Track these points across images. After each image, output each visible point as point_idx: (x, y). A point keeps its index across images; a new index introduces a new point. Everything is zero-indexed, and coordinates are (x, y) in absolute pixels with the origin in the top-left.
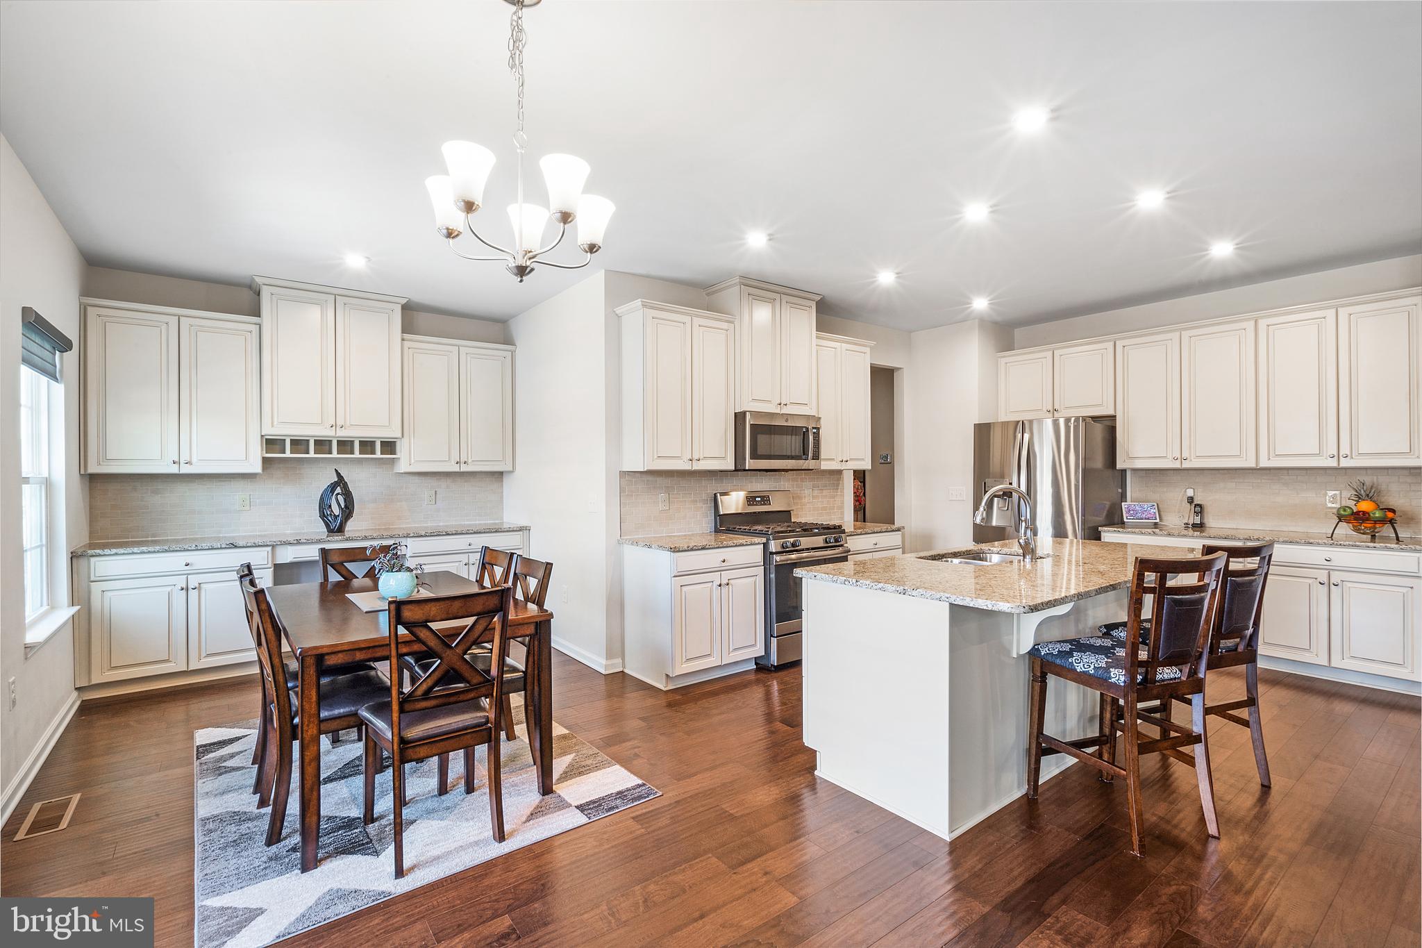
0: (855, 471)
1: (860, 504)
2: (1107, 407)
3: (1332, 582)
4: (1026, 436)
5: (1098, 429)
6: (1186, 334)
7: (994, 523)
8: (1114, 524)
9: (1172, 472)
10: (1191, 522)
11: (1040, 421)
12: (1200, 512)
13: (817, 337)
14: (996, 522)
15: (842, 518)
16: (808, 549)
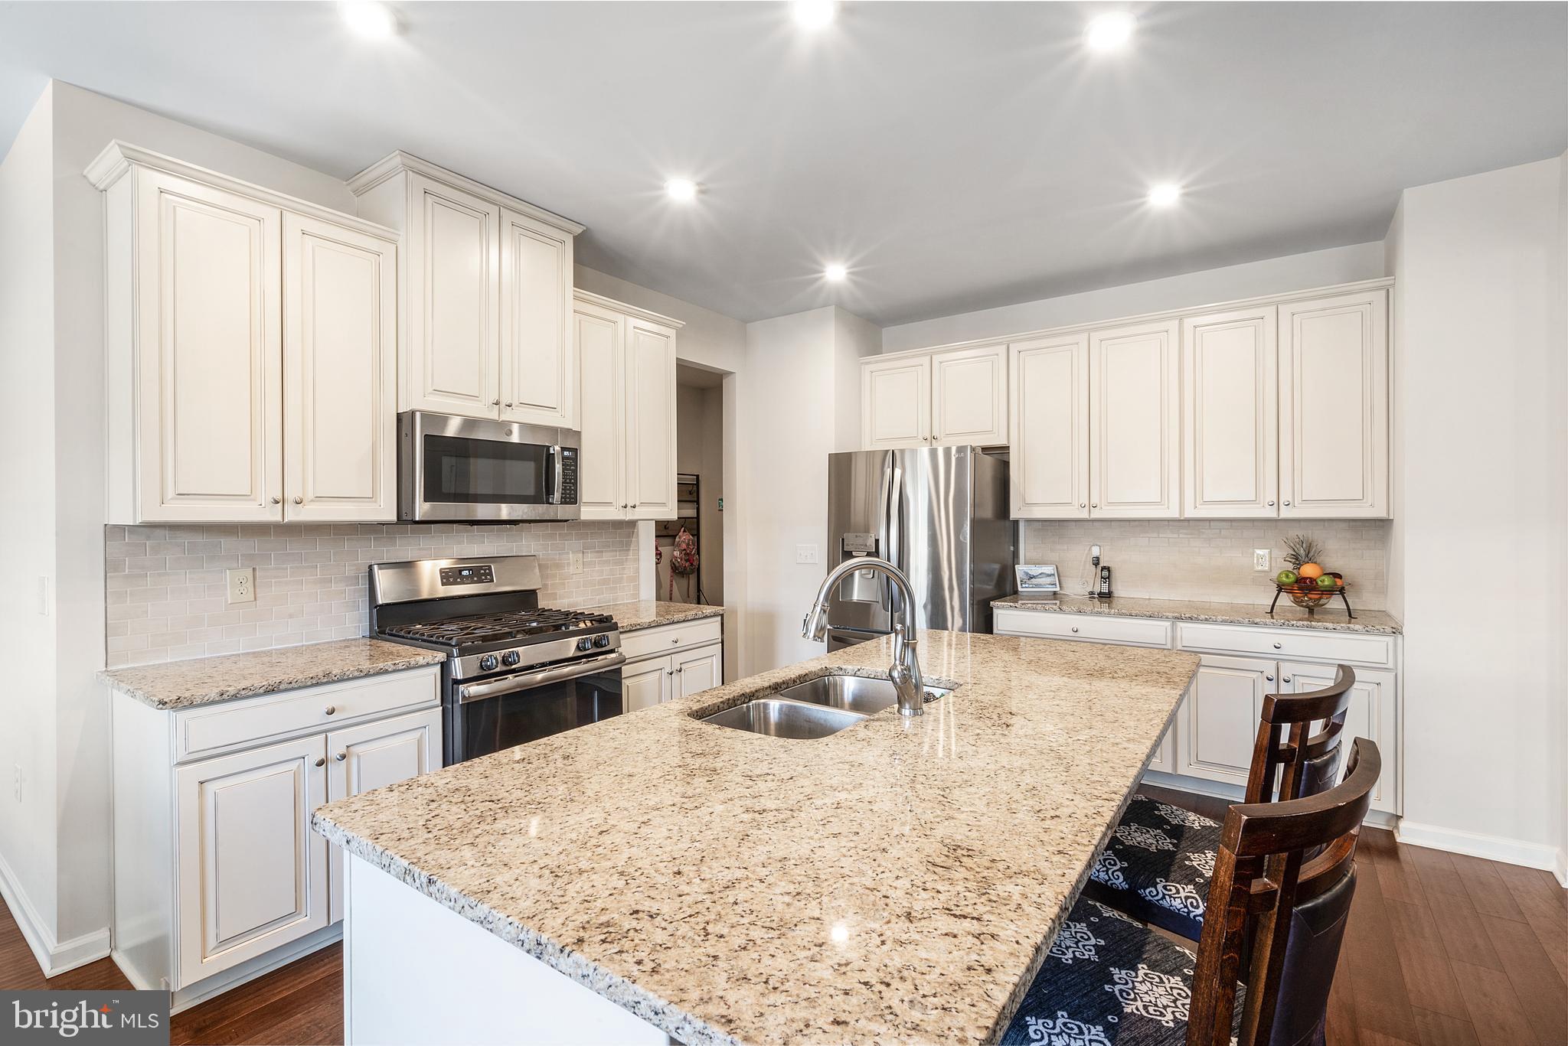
0: (657, 523)
1: (692, 564)
2: (998, 435)
3: (1281, 677)
4: (898, 472)
5: (988, 460)
6: (1096, 336)
7: (856, 597)
8: (1005, 596)
9: (1074, 523)
10: (1097, 590)
11: (914, 452)
12: (1109, 578)
13: (576, 298)
14: (858, 596)
15: (636, 595)
16: (543, 665)
